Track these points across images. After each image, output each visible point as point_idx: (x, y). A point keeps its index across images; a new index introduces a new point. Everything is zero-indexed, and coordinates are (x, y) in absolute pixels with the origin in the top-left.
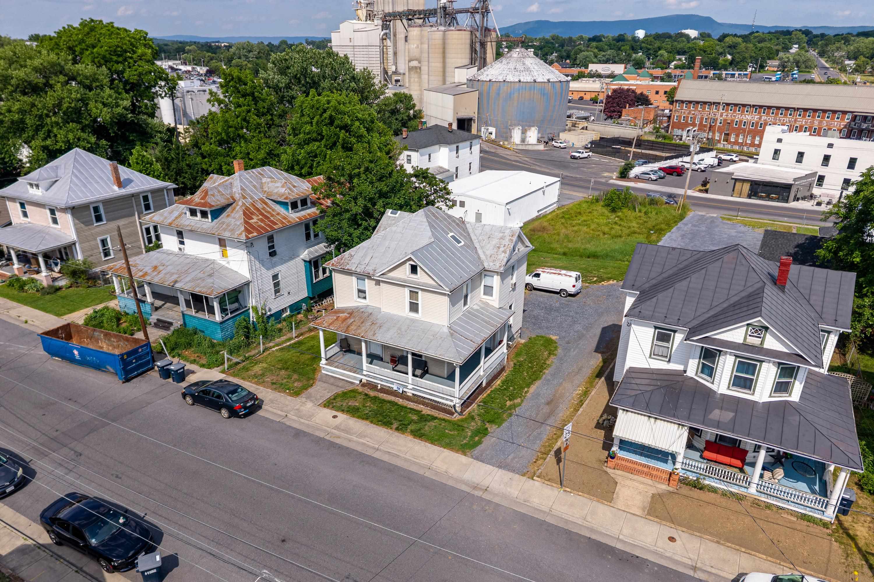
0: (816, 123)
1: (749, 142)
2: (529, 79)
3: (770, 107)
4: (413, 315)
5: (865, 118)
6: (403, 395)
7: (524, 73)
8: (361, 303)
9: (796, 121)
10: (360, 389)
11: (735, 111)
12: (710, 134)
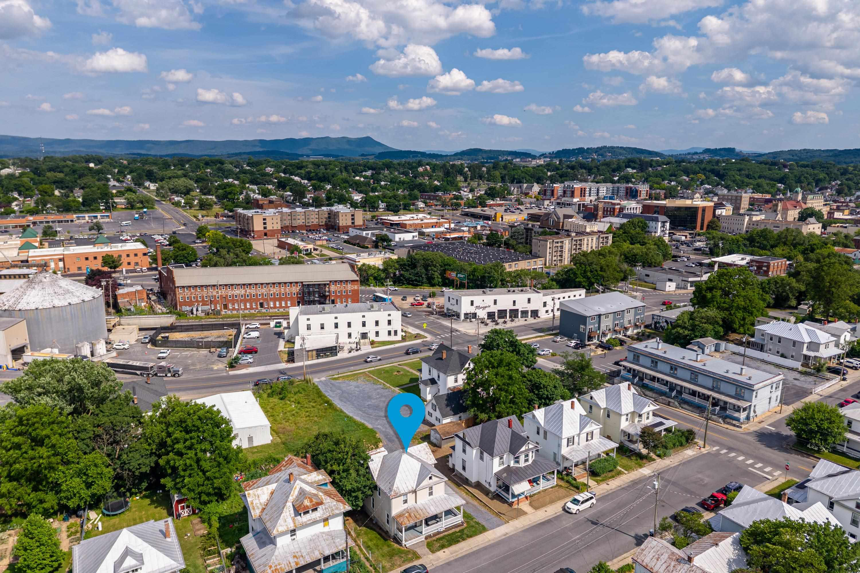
0: (283, 290)
1: (243, 307)
4: (431, 497)
5: (309, 286)
6: (443, 531)
8: (406, 506)
9: (270, 290)
10: (429, 540)
11: (226, 289)
12: (213, 306)
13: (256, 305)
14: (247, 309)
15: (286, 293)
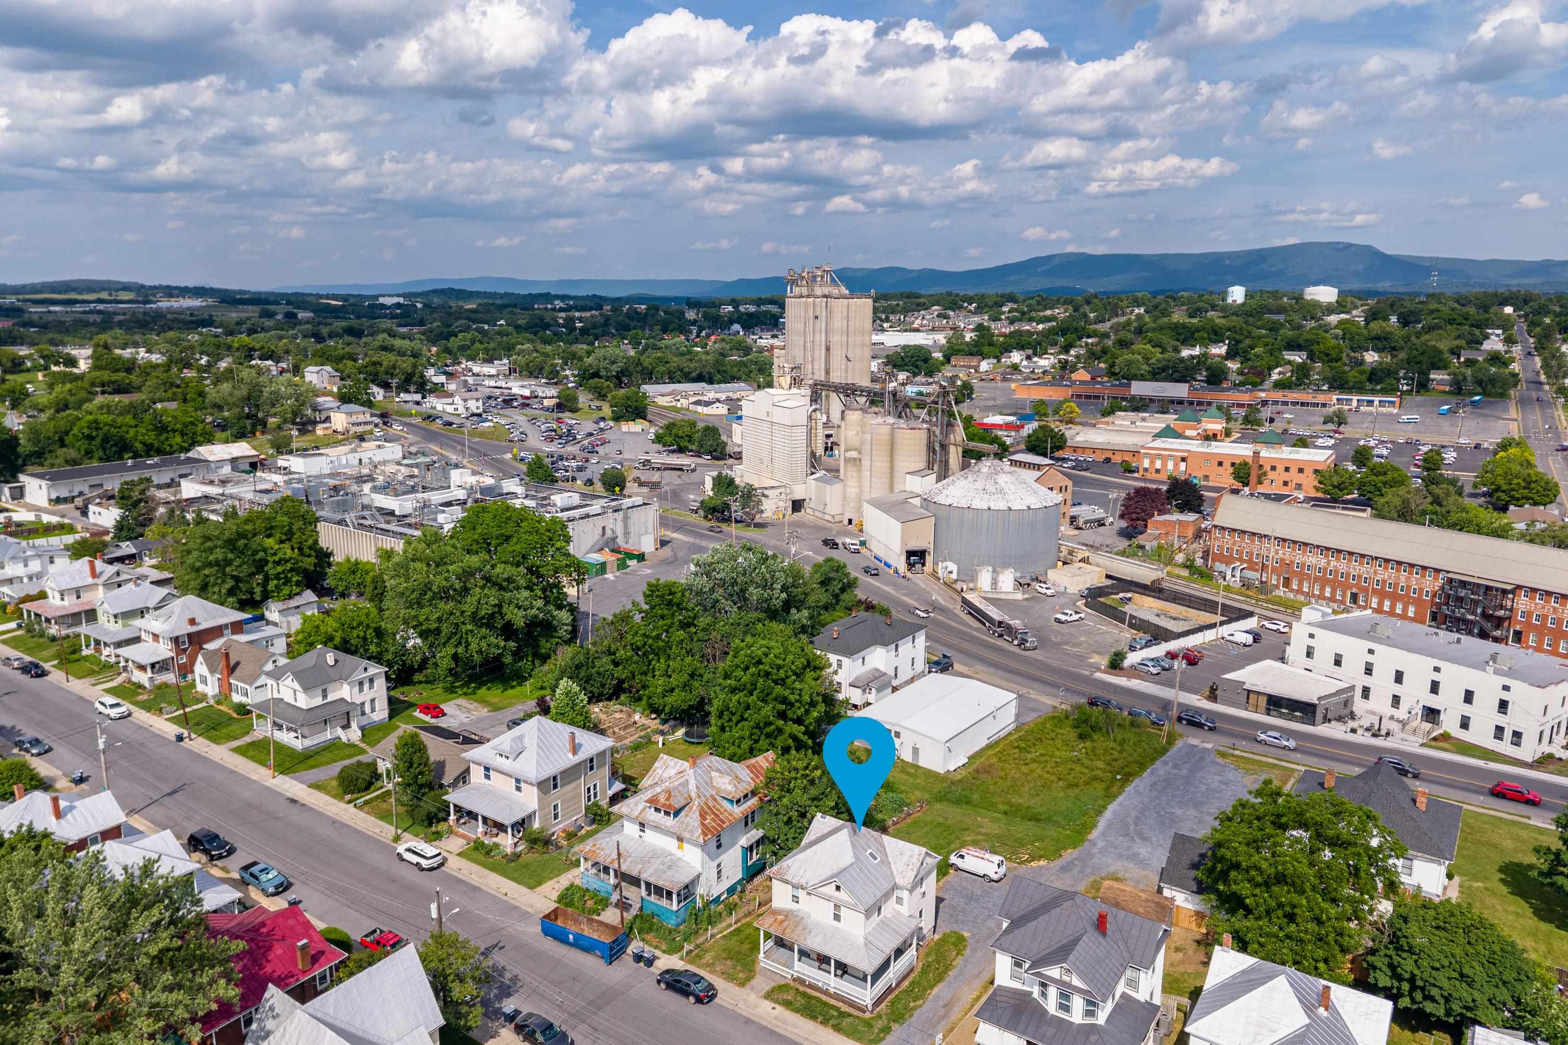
0: (1403, 579)
1: (1317, 592)
2: (1002, 506)
3: (1339, 551)
4: (836, 923)
5: (1464, 584)
6: (826, 993)
7: (995, 497)
8: (794, 906)
9: (1375, 572)
10: (792, 984)
11: (1294, 550)
12: (1264, 575)
13: (1344, 595)
14: (1303, 593)
15: (1409, 587)
